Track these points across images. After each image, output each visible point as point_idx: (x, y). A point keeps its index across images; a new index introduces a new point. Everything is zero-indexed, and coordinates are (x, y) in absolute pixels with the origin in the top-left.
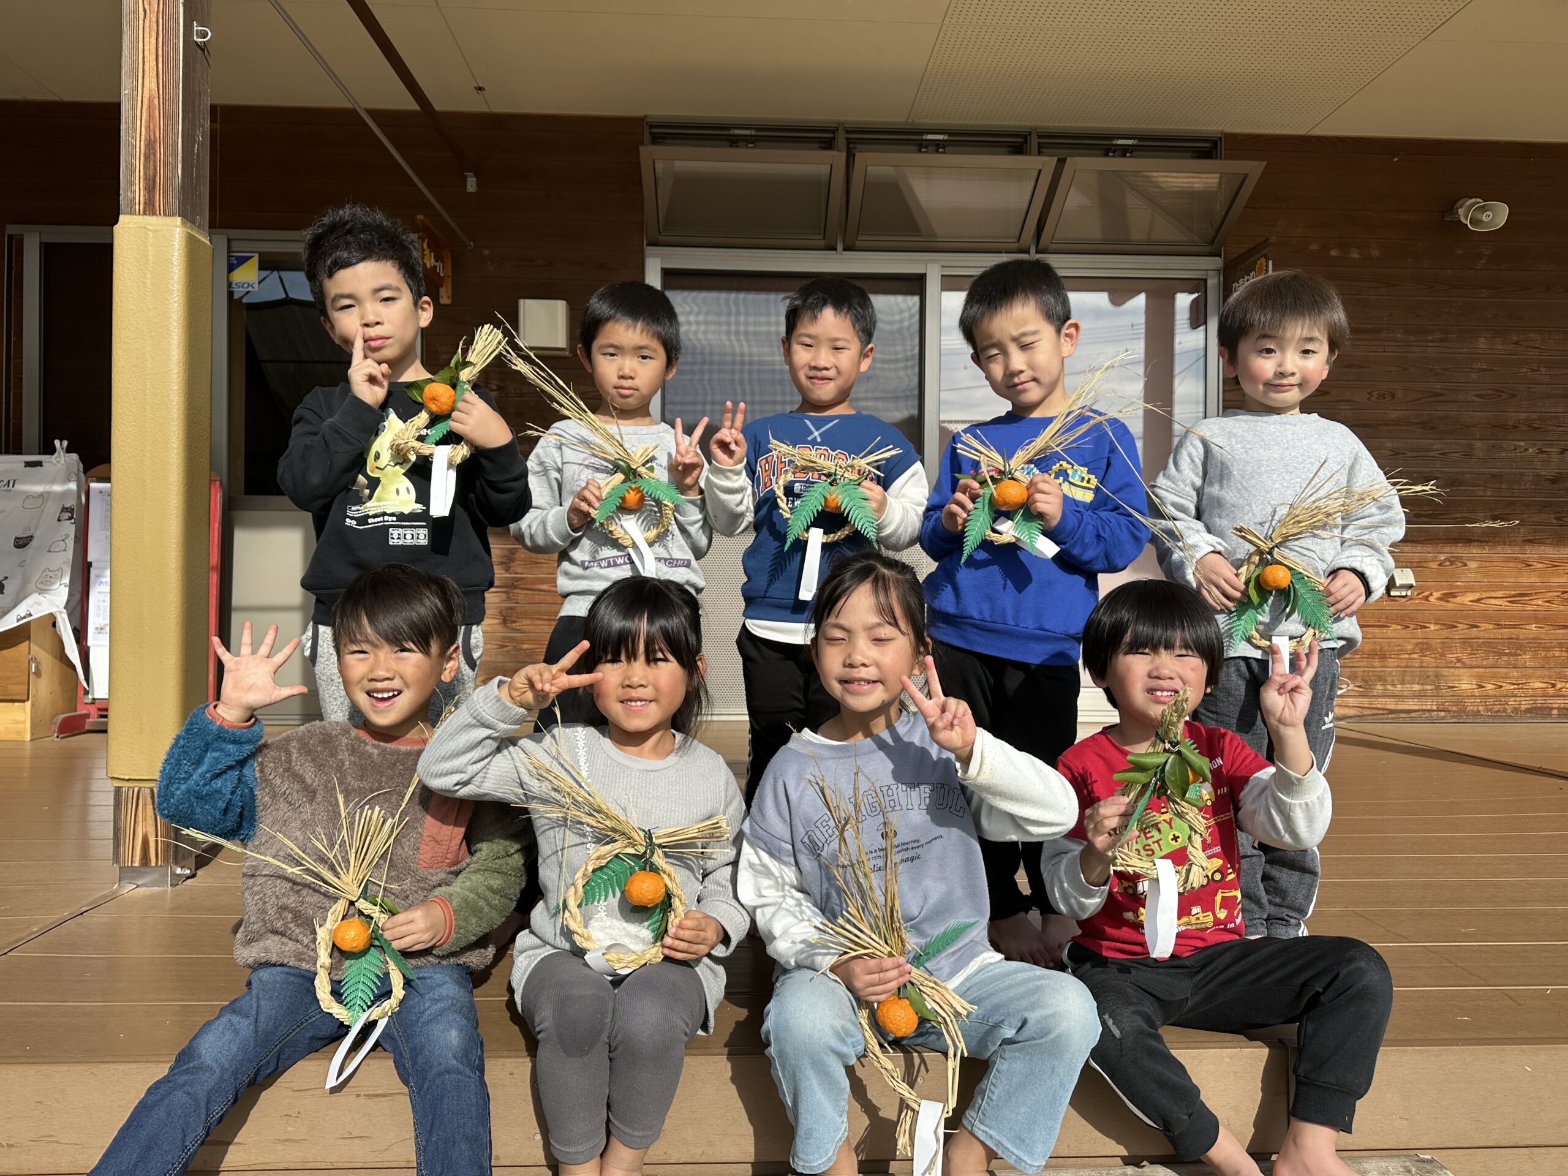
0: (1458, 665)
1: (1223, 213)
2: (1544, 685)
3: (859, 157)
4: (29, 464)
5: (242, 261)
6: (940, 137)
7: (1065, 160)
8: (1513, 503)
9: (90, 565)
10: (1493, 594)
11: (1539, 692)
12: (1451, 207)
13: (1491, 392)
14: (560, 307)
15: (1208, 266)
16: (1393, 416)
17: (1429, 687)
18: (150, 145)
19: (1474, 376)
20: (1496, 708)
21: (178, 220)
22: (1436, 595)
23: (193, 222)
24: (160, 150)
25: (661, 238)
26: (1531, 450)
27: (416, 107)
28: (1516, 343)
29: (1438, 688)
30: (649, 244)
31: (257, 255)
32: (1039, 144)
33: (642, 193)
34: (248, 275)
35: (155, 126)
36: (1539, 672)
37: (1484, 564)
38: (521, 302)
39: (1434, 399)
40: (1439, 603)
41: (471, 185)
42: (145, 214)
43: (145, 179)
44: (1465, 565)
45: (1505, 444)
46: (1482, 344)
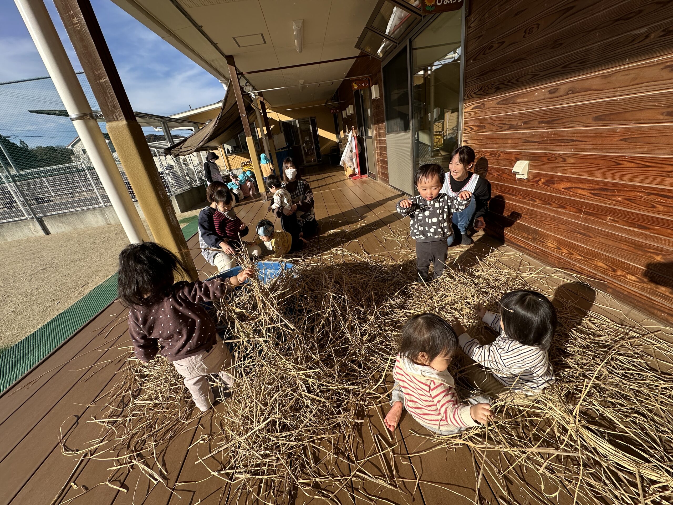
22: (543, 180)
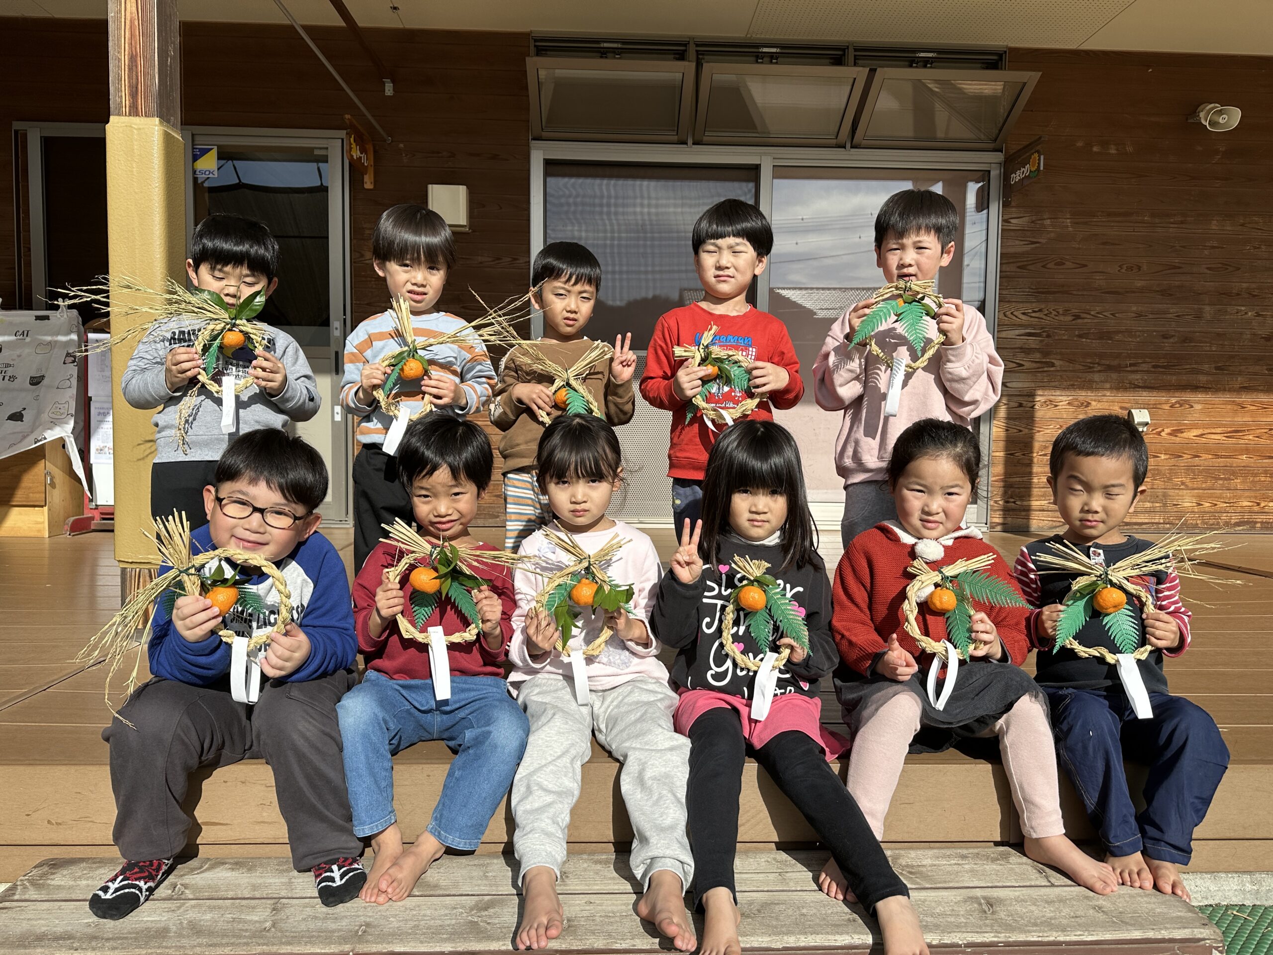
0: (1182, 487)
1: (1006, 115)
2: (1250, 504)
3: (706, 66)
4: (38, 318)
5: (205, 152)
6: (774, 50)
7: (875, 70)
8: (1232, 357)
9: (90, 398)
10: (1213, 431)
11: (1246, 508)
12: (1194, 111)
13: (1220, 265)
14: (461, 191)
15: (992, 160)
16: (1139, 285)
17: (1158, 505)
18: (133, 59)
19: (1206, 252)
20: (1211, 522)
21: (157, 120)
22: (1167, 431)
23: (168, 121)
24: (140, 62)
25: (544, 134)
26: (1250, 314)
27: (343, 24)
28: (1242, 225)
29: (1165, 505)
30: (534, 139)
31: (216, 147)
32: (855, 56)
33: (528, 96)
34: (209, 164)
35: (136, 43)
36: (1247, 494)
37: (1207, 406)
38: (430, 186)
39: (1173, 271)
40: (1168, 437)
41: (389, 89)
42: (130, 115)
43: (129, 86)
44: (1192, 407)
45: (1229, 309)
46: (1214, 226)
